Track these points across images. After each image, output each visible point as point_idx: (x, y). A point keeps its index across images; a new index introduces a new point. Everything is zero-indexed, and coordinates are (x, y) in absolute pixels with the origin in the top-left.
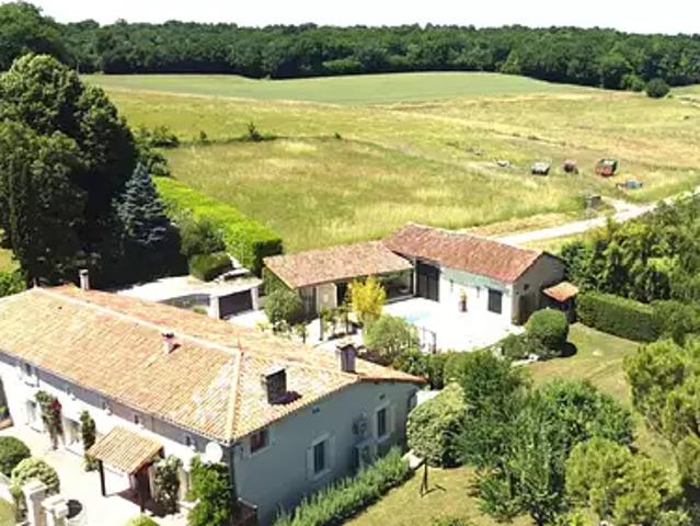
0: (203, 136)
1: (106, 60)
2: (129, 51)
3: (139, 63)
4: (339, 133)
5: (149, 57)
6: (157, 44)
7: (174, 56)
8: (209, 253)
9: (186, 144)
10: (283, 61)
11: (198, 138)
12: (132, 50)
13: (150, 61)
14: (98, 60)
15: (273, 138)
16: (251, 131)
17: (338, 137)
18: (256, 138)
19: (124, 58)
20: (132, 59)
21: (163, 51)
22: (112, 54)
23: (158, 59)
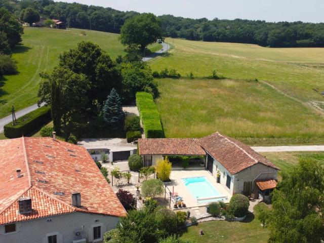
0: (192, 75)
1: (205, 35)
2: (214, 32)
3: (217, 37)
4: (258, 78)
5: (221, 35)
6: (226, 29)
7: (231, 35)
8: (133, 131)
9: (183, 78)
10: (276, 39)
11: (190, 76)
12: (215, 31)
13: (222, 37)
14: (202, 35)
15: (224, 78)
16: (214, 74)
17: (256, 80)
18: (215, 78)
19: (211, 35)
20: (214, 35)
21: (227, 32)
22: (207, 33)
23: (224, 36)
